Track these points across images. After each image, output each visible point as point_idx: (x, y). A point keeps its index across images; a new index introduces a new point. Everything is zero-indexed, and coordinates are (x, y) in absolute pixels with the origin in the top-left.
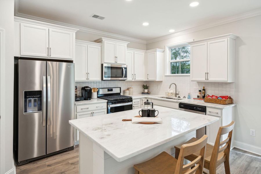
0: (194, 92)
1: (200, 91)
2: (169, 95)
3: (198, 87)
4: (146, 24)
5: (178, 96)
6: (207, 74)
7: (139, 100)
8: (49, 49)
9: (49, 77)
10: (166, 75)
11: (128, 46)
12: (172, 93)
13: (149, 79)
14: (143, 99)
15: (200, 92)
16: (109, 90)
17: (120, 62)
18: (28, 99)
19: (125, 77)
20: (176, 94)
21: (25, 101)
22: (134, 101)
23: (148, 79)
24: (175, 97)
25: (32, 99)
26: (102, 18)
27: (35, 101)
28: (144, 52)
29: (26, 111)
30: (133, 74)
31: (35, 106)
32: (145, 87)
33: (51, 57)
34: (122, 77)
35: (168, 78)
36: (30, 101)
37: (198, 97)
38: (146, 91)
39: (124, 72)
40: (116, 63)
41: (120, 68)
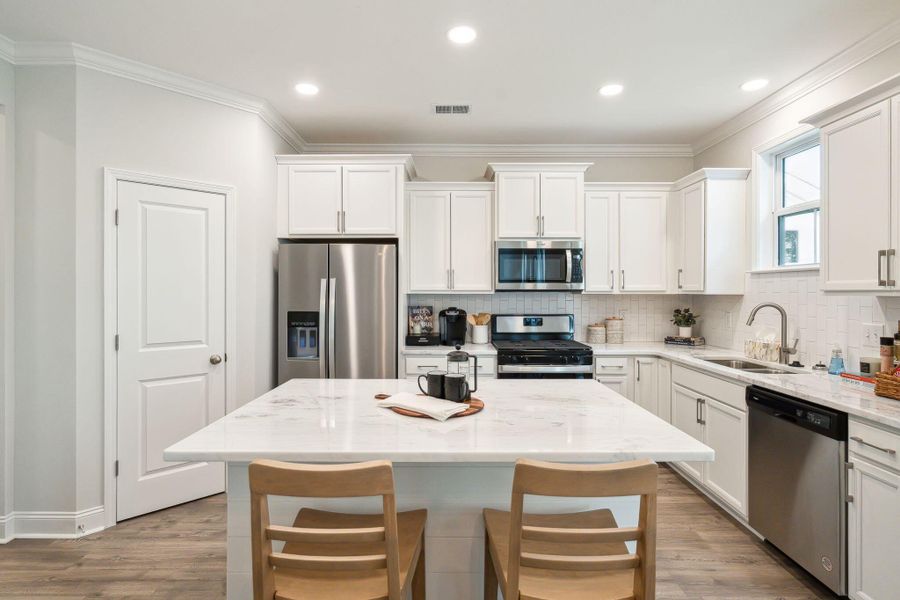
0: (865, 346)
1: (886, 341)
2: (757, 352)
3: (881, 325)
4: (611, 90)
5: (792, 358)
6: (884, 259)
7: (622, 362)
8: (341, 215)
9: (333, 282)
10: (754, 270)
11: (589, 177)
12: (766, 346)
13: (684, 289)
14: (641, 360)
15: (886, 347)
16: (527, 323)
17: (555, 233)
18: (297, 330)
19: (573, 281)
20: (785, 352)
22: (599, 362)
23: (680, 287)
24: (781, 362)
25: (308, 332)
26: (463, 109)
28: (668, 189)
30: (612, 272)
31: (312, 346)
32: (684, 318)
33: (347, 232)
34: (564, 281)
35: (763, 280)
36: (303, 334)
37: (865, 367)
38: (685, 332)
39: (570, 265)
40: (540, 235)
41: (556, 253)
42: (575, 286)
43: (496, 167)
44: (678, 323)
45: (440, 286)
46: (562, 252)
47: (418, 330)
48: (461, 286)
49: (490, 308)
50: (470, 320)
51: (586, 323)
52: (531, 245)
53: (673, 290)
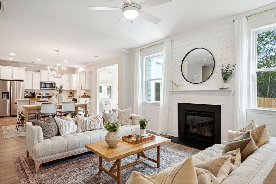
8: (12, 76)
9: (12, 87)
16: (46, 94)
17: (51, 80)
18: (3, 95)
21: (2, 96)
25: (5, 95)
26: (36, 63)
27: (6, 96)
29: (2, 99)
31: (6, 97)
32: (71, 93)
33: (13, 79)
34: (52, 88)
36: (4, 95)
39: (53, 86)
40: (48, 81)
41: (51, 84)
42: (54, 89)
43: (41, 70)
44: (70, 94)
45: (30, 88)
46: (52, 83)
47: (26, 95)
48: (34, 88)
49: (39, 92)
50: (36, 94)
51: (56, 94)
52: (46, 82)
53: (69, 89)
